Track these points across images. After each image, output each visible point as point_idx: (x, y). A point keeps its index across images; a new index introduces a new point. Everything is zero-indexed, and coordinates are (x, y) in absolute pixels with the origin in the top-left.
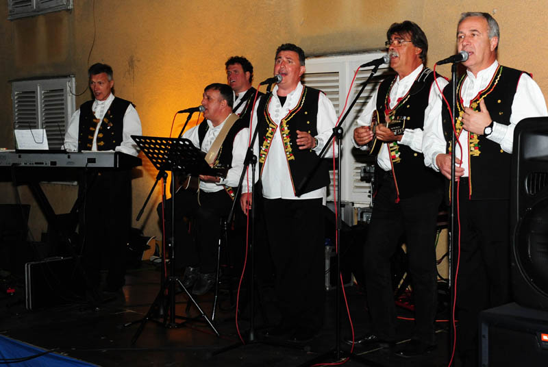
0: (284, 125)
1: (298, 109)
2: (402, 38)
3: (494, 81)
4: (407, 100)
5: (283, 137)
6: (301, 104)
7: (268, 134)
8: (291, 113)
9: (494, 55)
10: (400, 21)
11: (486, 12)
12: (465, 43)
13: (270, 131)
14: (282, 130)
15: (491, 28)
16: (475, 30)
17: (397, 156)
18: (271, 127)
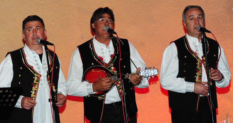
18: (36, 76)
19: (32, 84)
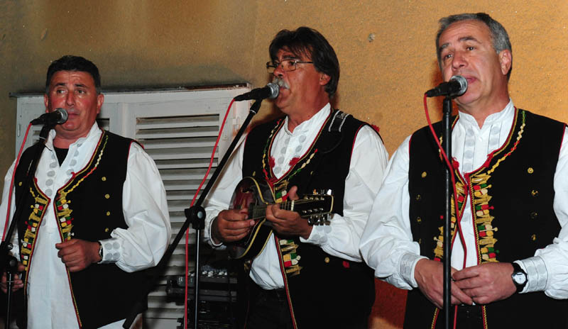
0: (63, 200)
1: (89, 170)
2: (297, 57)
3: (516, 135)
4: (308, 162)
5: (59, 223)
6: (95, 161)
7: (32, 216)
8: (76, 177)
9: (501, 90)
10: (293, 27)
11: (481, 11)
12: (456, 64)
13: (36, 211)
14: (58, 209)
15: (496, 34)
16: (469, 38)
17: (295, 262)
18: (38, 203)
19: (26, 223)
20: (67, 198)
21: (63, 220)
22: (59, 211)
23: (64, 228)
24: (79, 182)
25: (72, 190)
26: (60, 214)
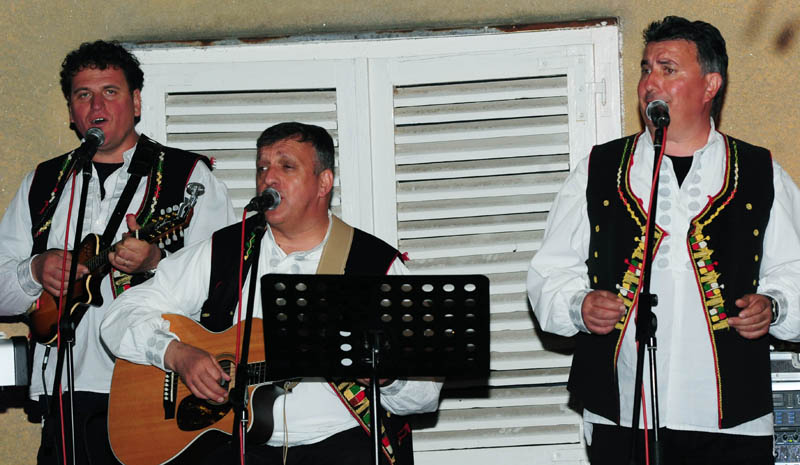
1: (727, 194)
5: (697, 269)
7: (637, 253)
13: (642, 246)
14: (693, 248)
20: (705, 232)
21: (701, 264)
22: (694, 251)
23: (703, 275)
24: (719, 210)
25: (710, 221)
26: (696, 256)
